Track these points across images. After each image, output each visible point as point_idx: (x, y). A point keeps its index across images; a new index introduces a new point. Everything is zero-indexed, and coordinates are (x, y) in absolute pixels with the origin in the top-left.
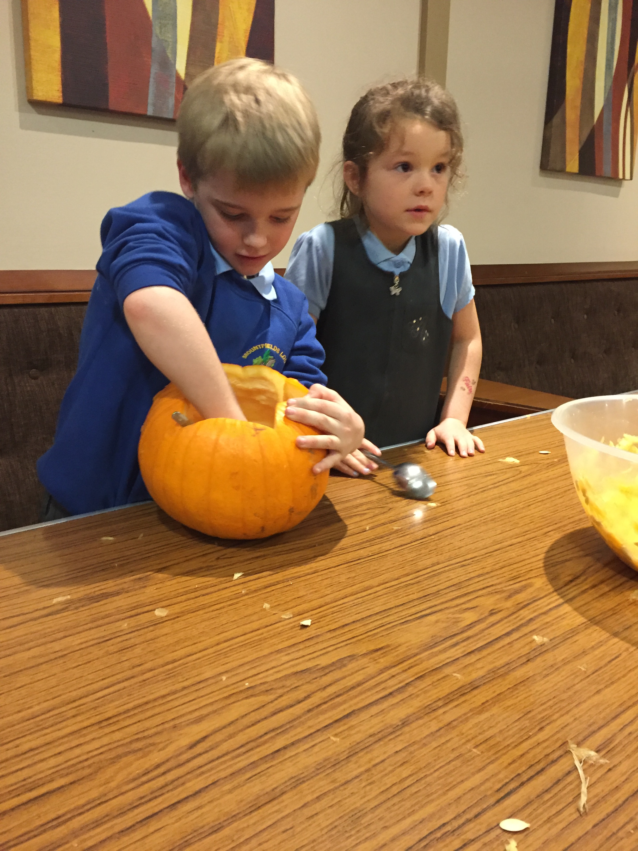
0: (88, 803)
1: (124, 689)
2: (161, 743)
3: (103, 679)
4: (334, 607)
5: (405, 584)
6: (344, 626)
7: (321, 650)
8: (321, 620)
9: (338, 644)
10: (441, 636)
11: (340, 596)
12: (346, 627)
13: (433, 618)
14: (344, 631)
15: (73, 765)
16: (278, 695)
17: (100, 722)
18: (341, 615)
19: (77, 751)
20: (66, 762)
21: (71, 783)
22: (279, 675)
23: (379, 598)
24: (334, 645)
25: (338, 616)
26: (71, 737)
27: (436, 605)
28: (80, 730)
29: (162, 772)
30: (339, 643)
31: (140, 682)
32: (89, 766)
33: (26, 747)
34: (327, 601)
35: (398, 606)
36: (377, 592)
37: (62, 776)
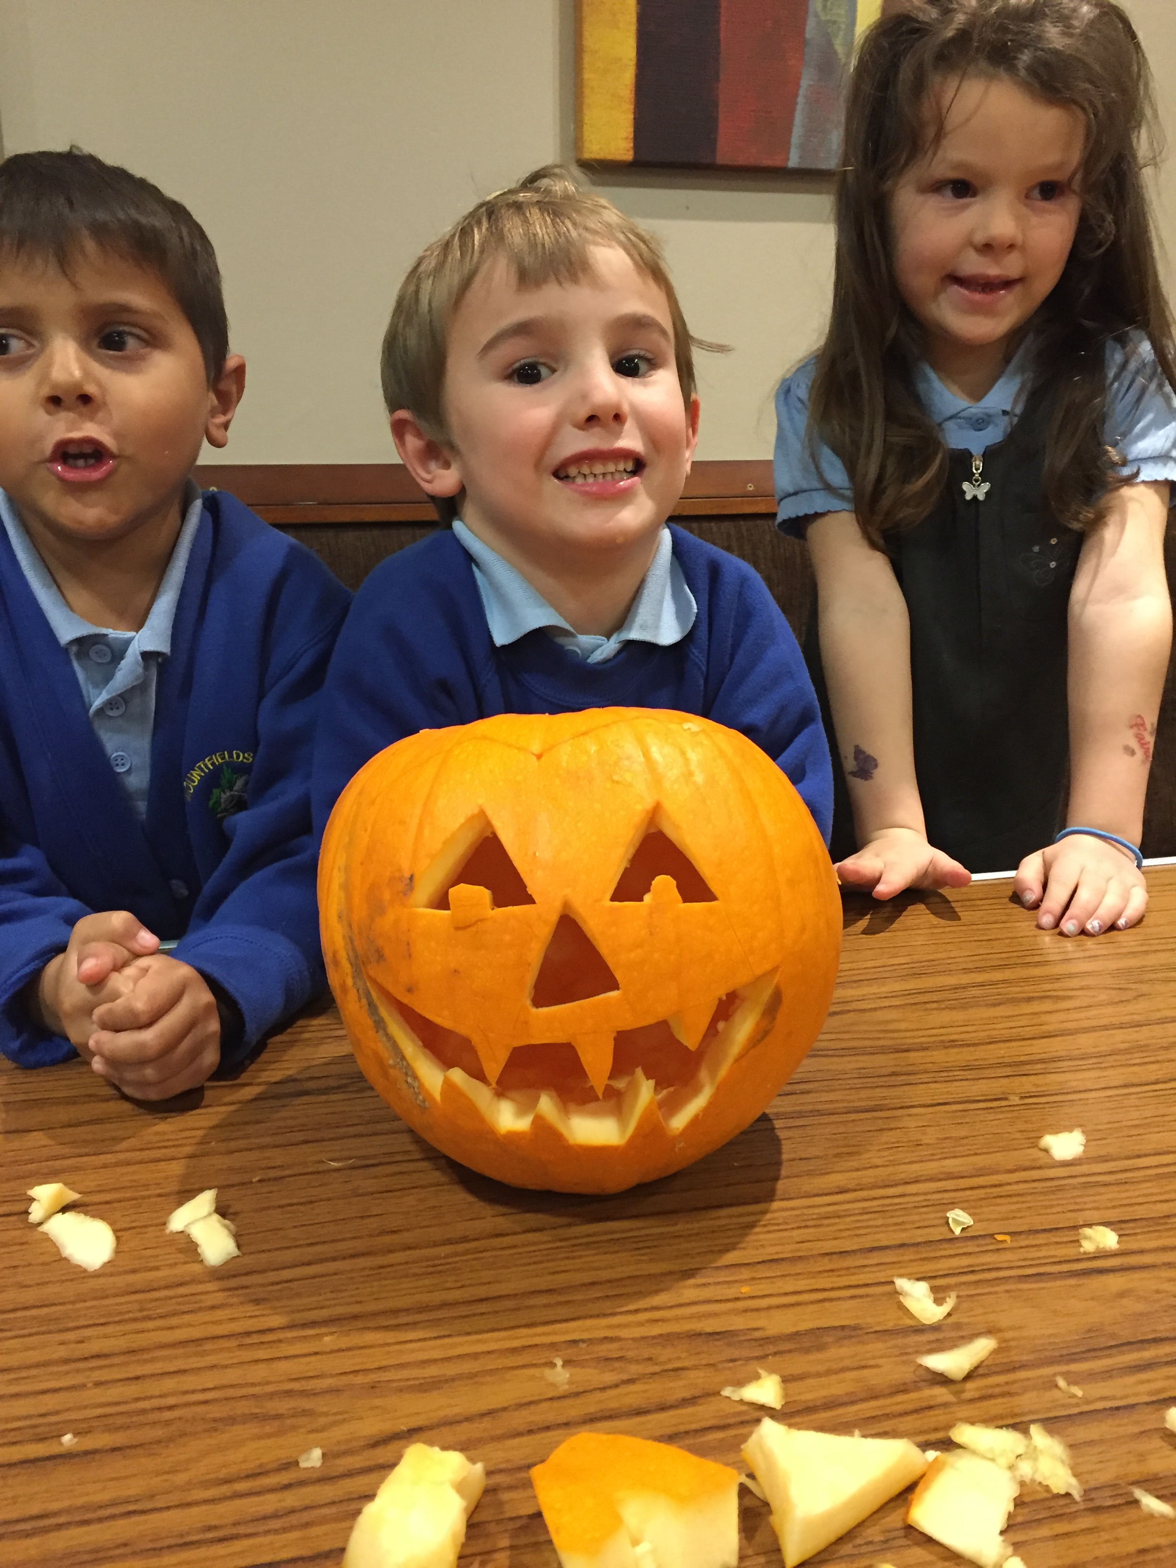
0: (113, 1504)
1: (335, 1274)
2: (326, 1414)
3: (311, 1244)
4: (875, 1199)
5: (1084, 1179)
6: (872, 1250)
7: (786, 1294)
8: (826, 1222)
9: (832, 1289)
10: (1113, 1336)
11: (902, 1176)
12: (875, 1254)
13: (1115, 1283)
14: (865, 1262)
15: (144, 1411)
16: (625, 1377)
17: (248, 1334)
18: (880, 1222)
19: (169, 1384)
20: (137, 1399)
21: (114, 1450)
22: (656, 1330)
23: (998, 1201)
24: (825, 1290)
25: (872, 1223)
26: (180, 1351)
27: (1142, 1252)
28: (202, 1339)
29: (286, 1482)
30: (839, 1288)
31: (372, 1269)
32: (168, 1423)
33: (95, 1347)
34: (864, 1181)
35: (1037, 1232)
36: (1000, 1185)
37: (109, 1429)
